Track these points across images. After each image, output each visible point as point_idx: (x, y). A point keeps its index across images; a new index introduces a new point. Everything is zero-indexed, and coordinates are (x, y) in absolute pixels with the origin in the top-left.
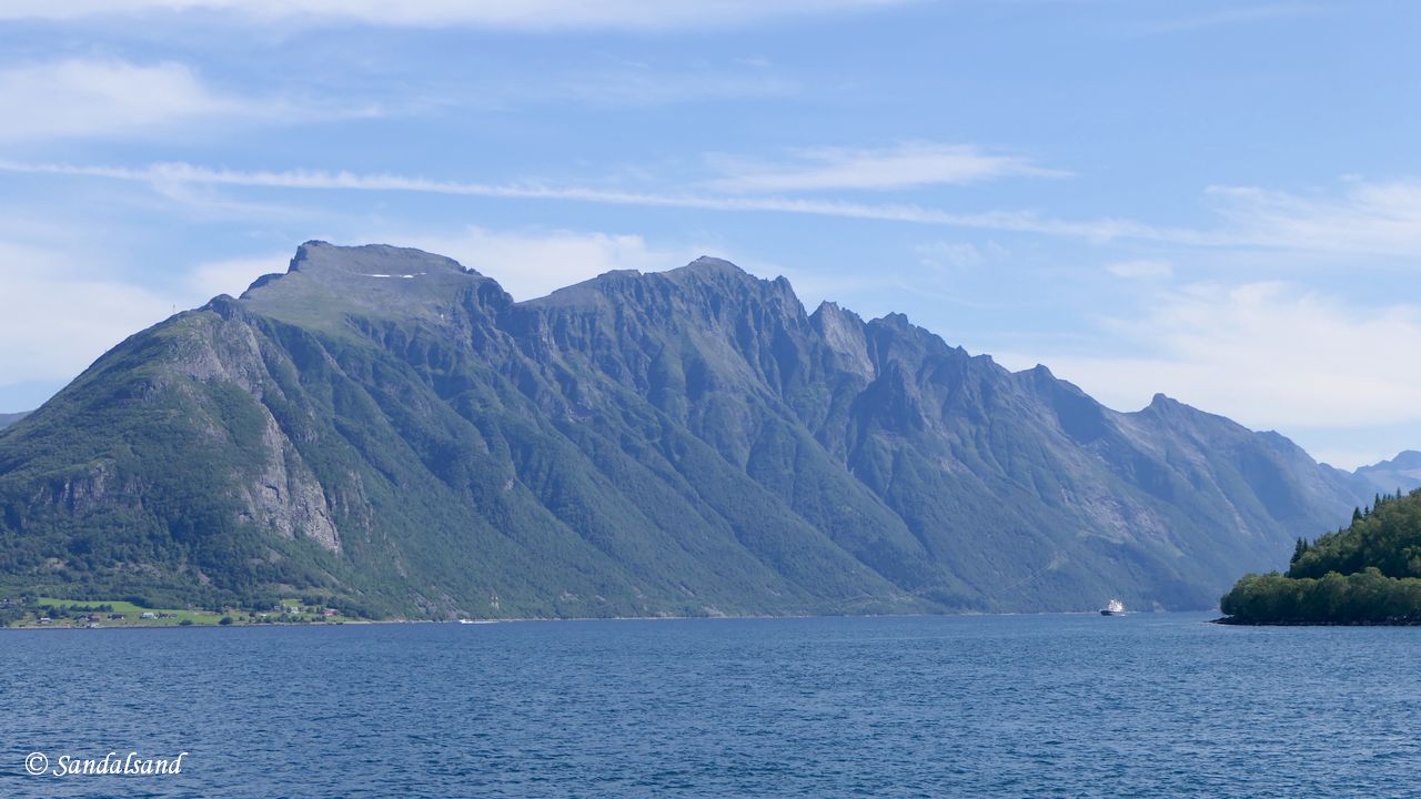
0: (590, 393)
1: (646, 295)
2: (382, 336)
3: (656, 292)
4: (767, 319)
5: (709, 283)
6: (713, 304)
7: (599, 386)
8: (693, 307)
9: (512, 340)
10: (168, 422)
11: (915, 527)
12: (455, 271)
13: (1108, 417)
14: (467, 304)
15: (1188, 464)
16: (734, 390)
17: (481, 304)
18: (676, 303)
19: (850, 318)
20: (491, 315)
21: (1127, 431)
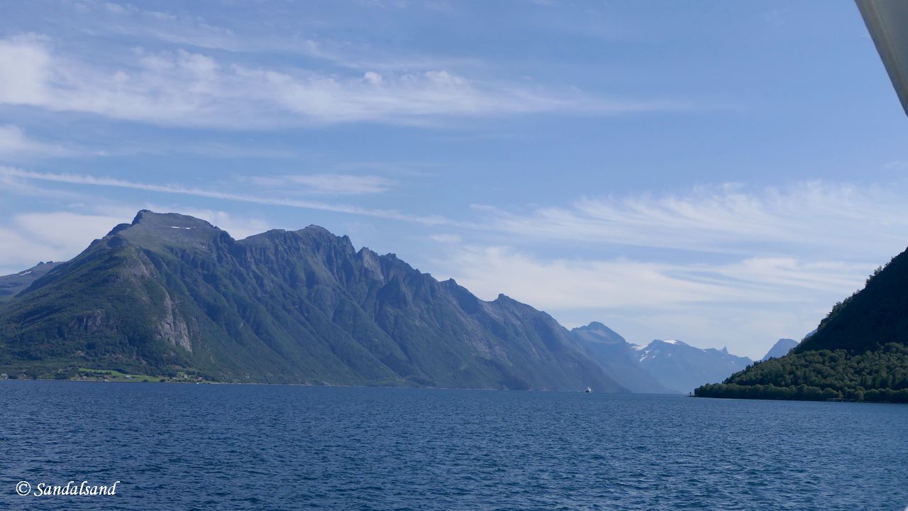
0: (268, 285)
1: (288, 241)
2: (180, 255)
3: (293, 240)
4: (340, 254)
5: (315, 236)
6: (317, 247)
7: (272, 281)
8: (308, 248)
9: (234, 259)
10: (126, 294)
11: (404, 349)
12: (209, 227)
13: (480, 303)
14: (215, 242)
15: (513, 325)
16: (327, 285)
17: (221, 242)
18: (301, 245)
19: (373, 254)
20: (226, 247)
21: (488, 309)
